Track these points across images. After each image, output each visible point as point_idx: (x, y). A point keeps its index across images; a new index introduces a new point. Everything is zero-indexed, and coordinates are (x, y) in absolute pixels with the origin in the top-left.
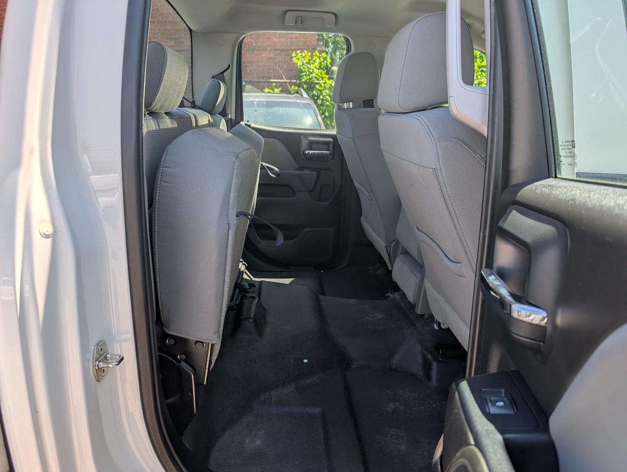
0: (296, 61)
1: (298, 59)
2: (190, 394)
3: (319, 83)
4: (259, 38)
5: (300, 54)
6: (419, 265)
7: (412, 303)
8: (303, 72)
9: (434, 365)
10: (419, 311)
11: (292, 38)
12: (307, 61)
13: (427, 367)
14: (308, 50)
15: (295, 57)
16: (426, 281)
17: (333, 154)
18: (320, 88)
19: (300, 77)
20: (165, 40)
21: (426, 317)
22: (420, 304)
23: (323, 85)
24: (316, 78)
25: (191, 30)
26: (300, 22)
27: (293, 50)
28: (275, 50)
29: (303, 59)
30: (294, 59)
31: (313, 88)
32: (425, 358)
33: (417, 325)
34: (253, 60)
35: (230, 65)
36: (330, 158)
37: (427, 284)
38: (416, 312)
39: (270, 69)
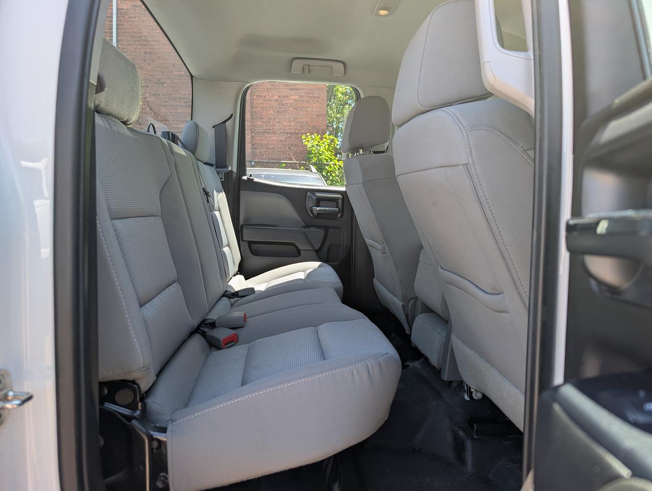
0: (306, 143)
1: (309, 141)
2: (142, 468)
3: (328, 165)
4: (269, 122)
5: (310, 137)
6: (444, 320)
7: (437, 367)
8: (312, 154)
9: (469, 445)
10: (446, 377)
11: (303, 123)
12: (316, 143)
13: (459, 448)
14: (318, 134)
15: (305, 139)
16: (453, 336)
17: (342, 211)
18: (329, 169)
19: (309, 159)
20: (176, 122)
21: (454, 384)
22: (447, 368)
23: (332, 166)
24: (325, 159)
25: (192, 77)
26: (307, 70)
27: (302, 134)
28: (286, 133)
29: (313, 141)
30: (304, 141)
31: (323, 169)
32: (456, 437)
33: (443, 395)
34: (263, 142)
35: (232, 114)
36: (339, 216)
37: (456, 341)
38: (442, 378)
39: (280, 152)
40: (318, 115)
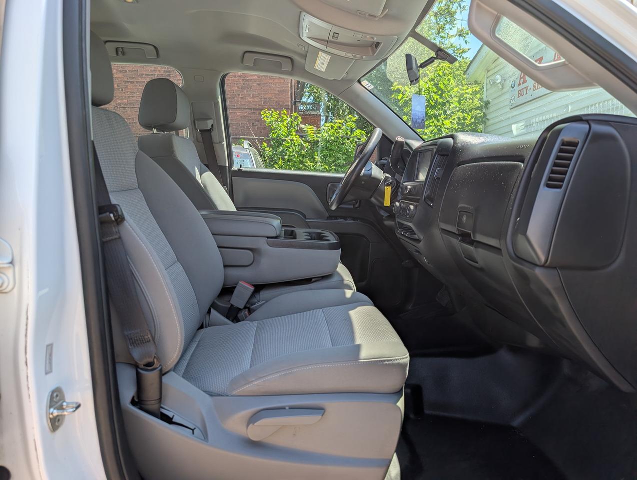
0: (265, 119)
4: (234, 98)
5: (268, 112)
15: (264, 114)
27: (261, 109)
28: (250, 109)
39: (244, 127)
40: (281, 91)
